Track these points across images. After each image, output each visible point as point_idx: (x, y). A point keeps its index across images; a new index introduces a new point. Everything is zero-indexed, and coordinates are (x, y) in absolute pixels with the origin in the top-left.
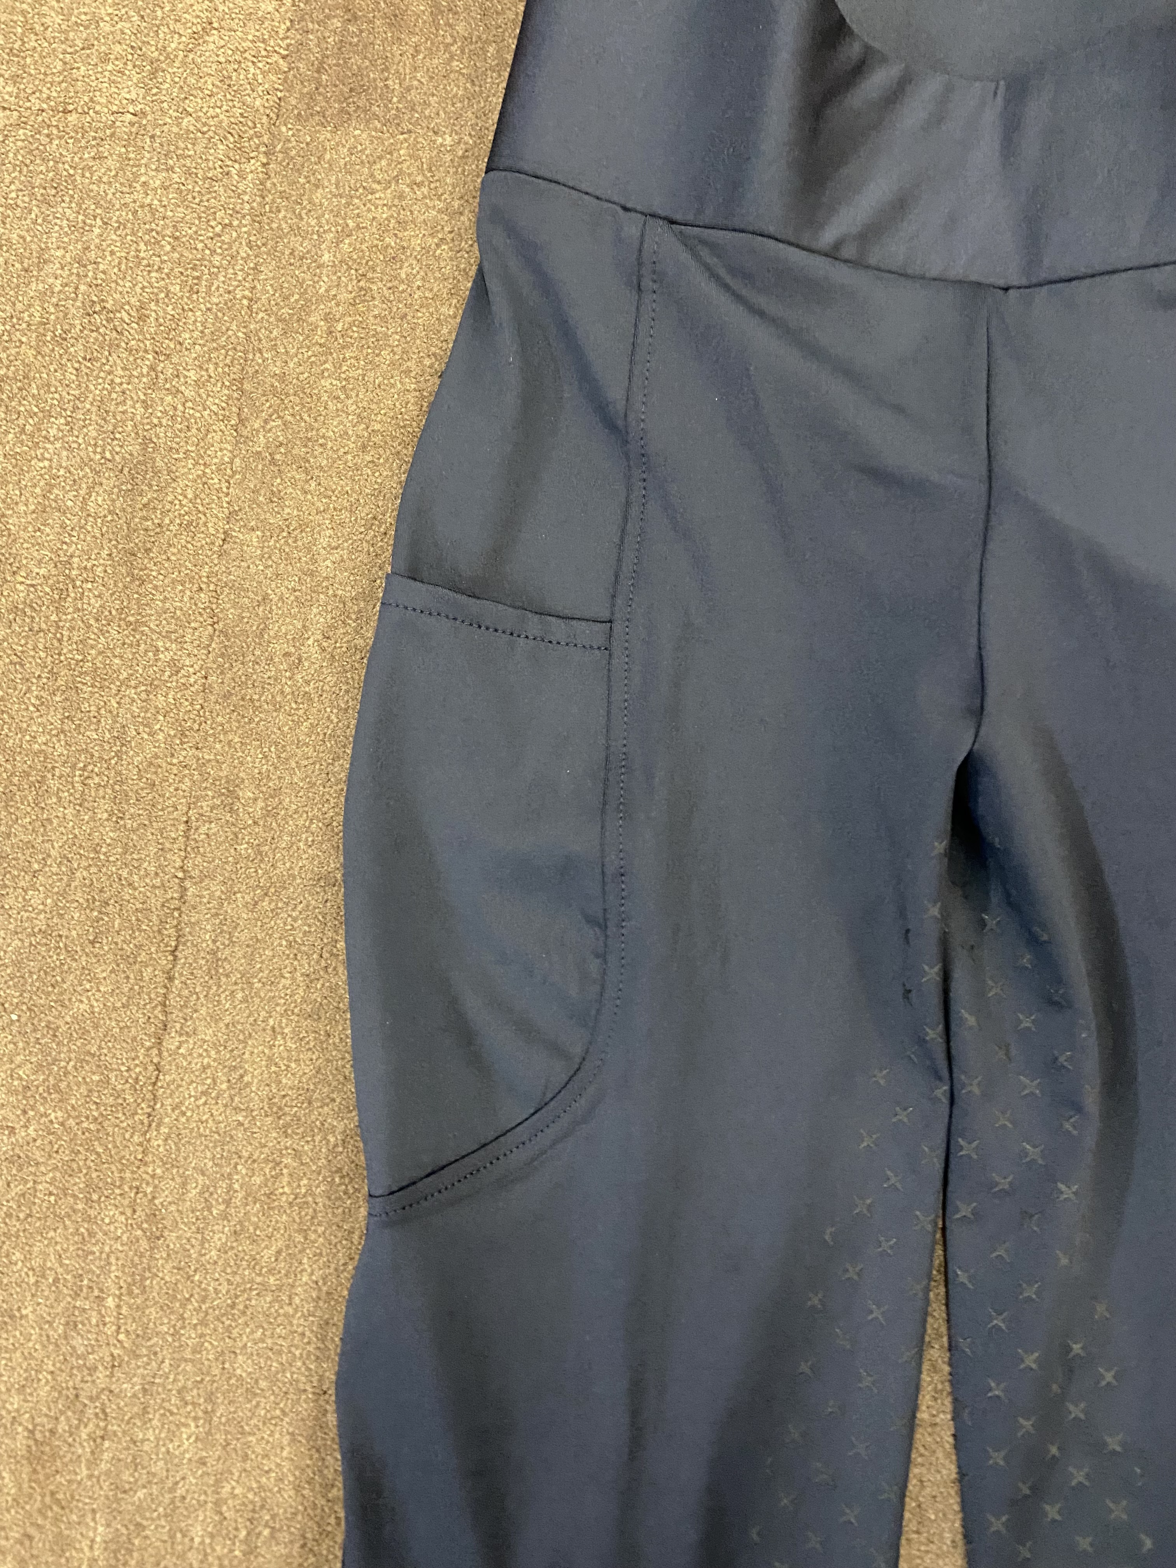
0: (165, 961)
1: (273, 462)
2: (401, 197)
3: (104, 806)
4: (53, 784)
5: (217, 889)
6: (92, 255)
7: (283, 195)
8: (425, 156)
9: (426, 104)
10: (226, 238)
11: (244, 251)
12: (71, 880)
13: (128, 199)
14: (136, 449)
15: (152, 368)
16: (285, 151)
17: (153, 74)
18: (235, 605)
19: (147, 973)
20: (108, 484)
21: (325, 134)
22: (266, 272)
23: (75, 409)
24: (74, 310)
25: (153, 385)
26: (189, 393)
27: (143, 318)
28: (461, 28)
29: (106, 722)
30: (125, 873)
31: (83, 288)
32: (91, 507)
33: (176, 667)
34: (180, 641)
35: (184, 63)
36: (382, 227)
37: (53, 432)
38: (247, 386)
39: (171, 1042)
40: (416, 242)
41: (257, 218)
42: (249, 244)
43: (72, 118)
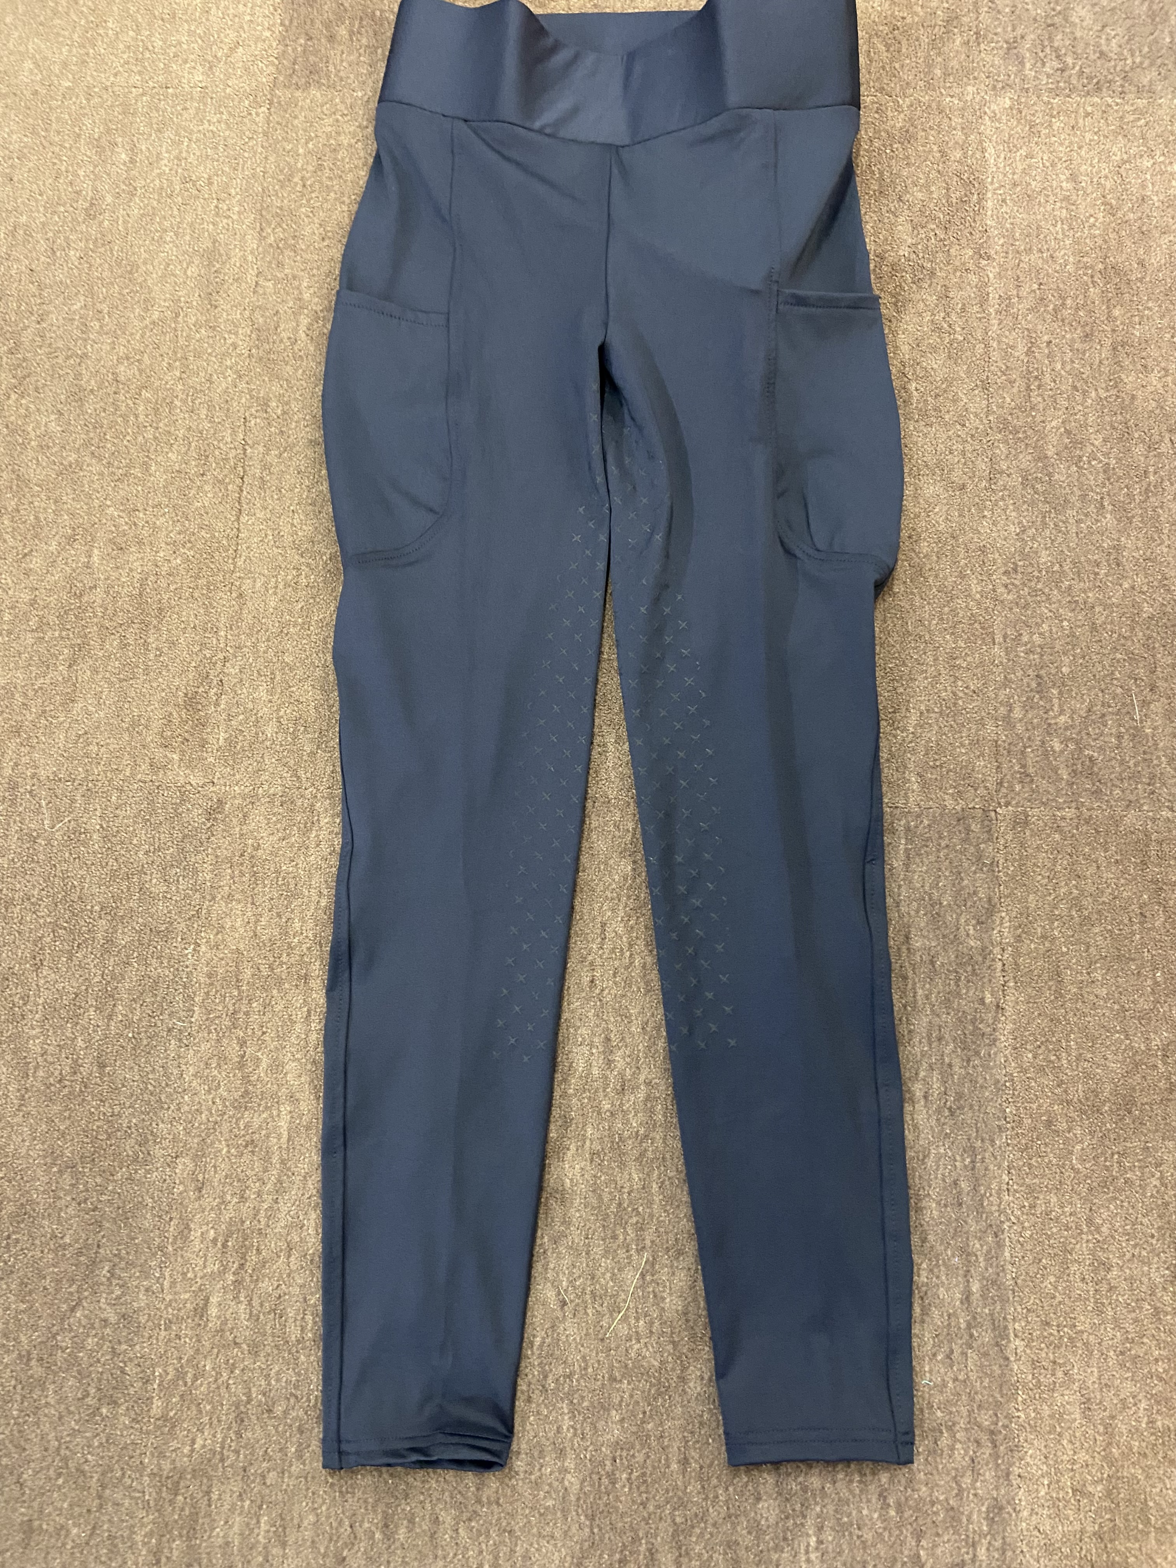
0: (238, 481)
1: (278, 248)
2: (337, 121)
3: (204, 412)
4: (178, 403)
5: (261, 449)
6: (184, 155)
7: (278, 123)
8: (348, 101)
9: (348, 77)
10: (250, 144)
11: (260, 149)
12: (190, 446)
13: (201, 128)
14: (210, 245)
15: (217, 207)
16: (279, 103)
17: (211, 68)
18: (262, 316)
19: (230, 487)
20: (196, 262)
21: (298, 94)
22: (272, 159)
23: (179, 228)
24: (176, 181)
25: (217, 214)
26: (235, 217)
27: (210, 184)
28: (364, 41)
29: (202, 374)
30: (215, 443)
31: (180, 171)
32: (189, 273)
33: (235, 346)
34: (236, 334)
35: (226, 63)
36: (329, 136)
37: (168, 239)
38: (264, 213)
39: (244, 519)
40: (345, 142)
41: (265, 134)
42: (262, 147)
43: (170, 91)
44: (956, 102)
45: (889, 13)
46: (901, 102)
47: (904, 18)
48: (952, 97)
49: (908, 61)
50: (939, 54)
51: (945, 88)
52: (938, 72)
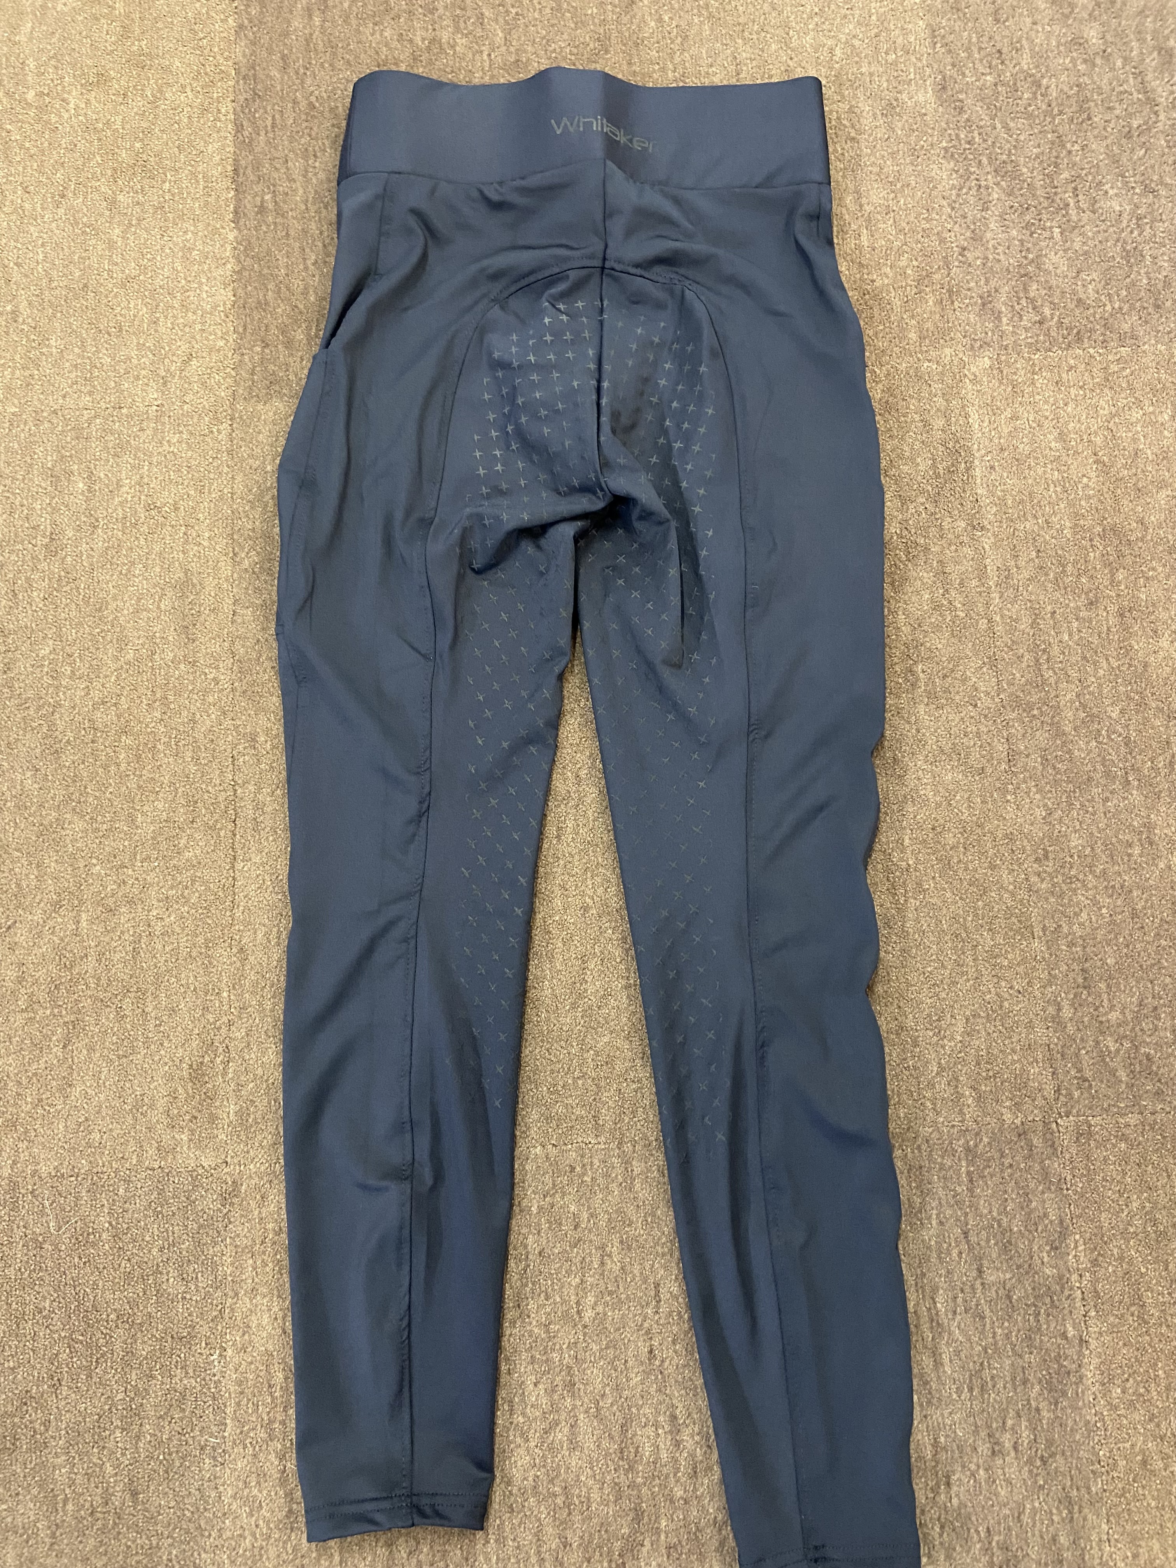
44: (934, 367)
45: (858, 276)
46: (878, 372)
47: (873, 281)
48: (929, 361)
49: (881, 327)
50: (913, 317)
51: (921, 352)
52: (913, 336)
